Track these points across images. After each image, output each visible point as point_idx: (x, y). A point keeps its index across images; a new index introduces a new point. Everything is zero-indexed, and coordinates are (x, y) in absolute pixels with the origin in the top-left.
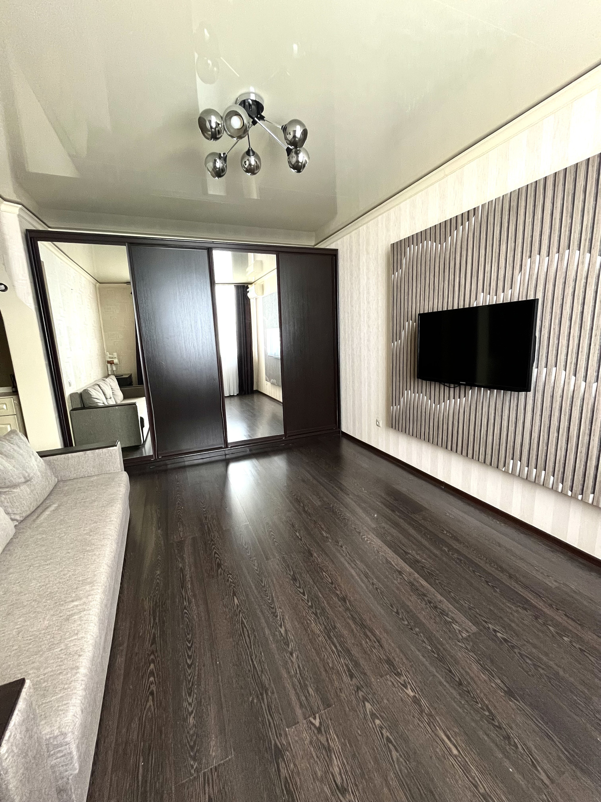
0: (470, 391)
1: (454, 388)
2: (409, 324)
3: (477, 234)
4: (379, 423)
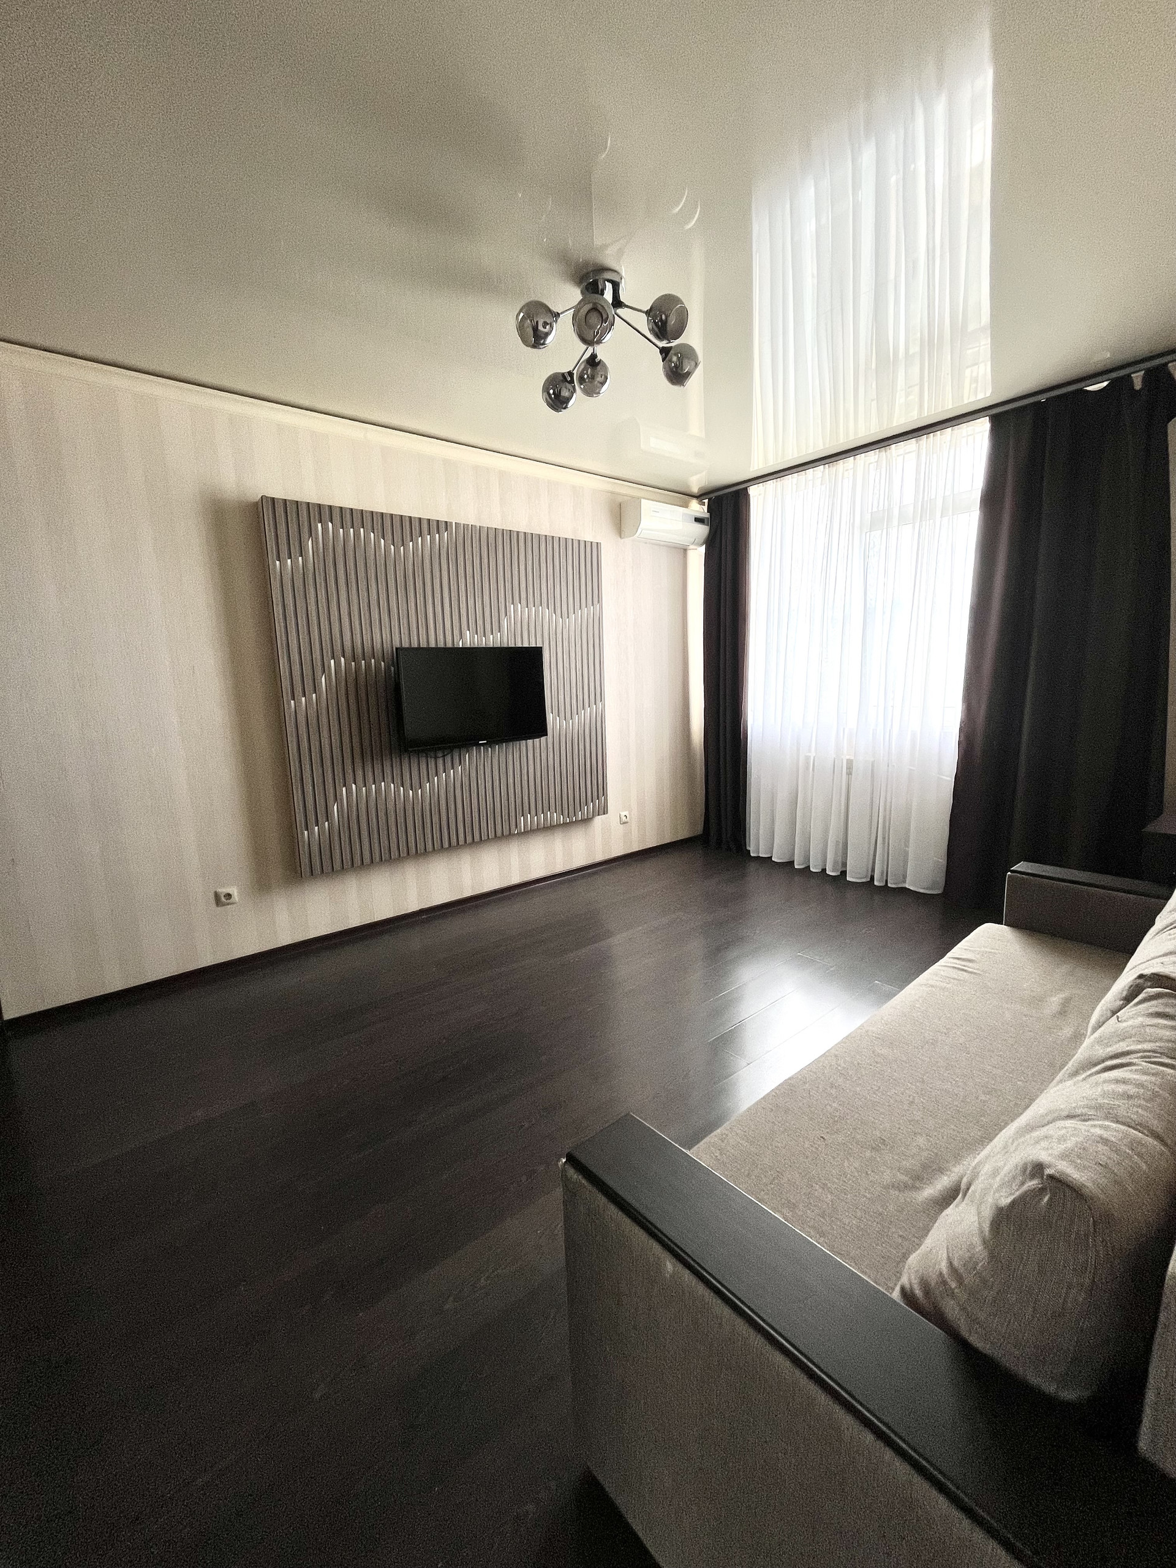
0: (467, 755)
2: (338, 664)
3: (452, 557)
4: (229, 896)
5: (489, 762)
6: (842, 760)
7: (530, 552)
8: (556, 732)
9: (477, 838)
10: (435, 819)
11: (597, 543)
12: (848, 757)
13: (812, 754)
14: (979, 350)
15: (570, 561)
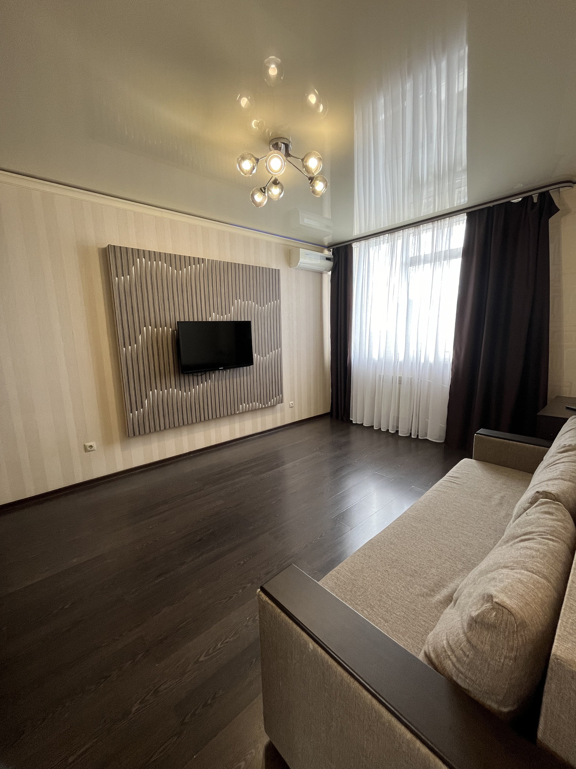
0: (213, 375)
1: (201, 375)
2: (147, 330)
3: (206, 275)
4: (91, 446)
5: (225, 377)
6: (397, 376)
7: (245, 274)
8: (258, 363)
9: (218, 416)
10: (197, 406)
11: (278, 270)
12: (400, 375)
13: (382, 374)
14: (462, 181)
15: (265, 279)
